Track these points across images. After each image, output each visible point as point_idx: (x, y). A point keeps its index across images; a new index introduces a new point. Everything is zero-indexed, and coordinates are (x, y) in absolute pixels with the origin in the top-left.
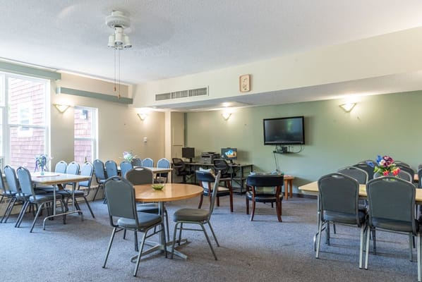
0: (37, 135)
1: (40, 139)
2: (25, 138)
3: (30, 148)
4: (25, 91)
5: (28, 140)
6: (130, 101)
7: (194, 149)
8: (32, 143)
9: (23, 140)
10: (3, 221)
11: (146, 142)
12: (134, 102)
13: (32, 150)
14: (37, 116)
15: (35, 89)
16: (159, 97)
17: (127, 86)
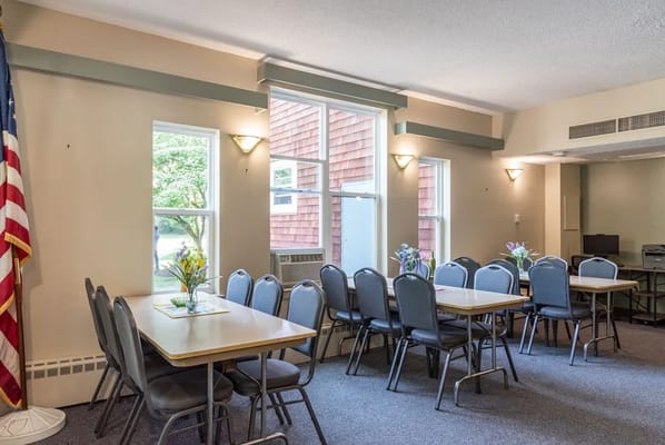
0: (305, 210)
1: (312, 217)
2: (284, 216)
3: (292, 232)
4: (284, 142)
5: (287, 219)
6: (499, 145)
7: (617, 237)
8: (295, 225)
9: (280, 219)
10: (352, 371)
11: (517, 223)
12: (507, 146)
13: (295, 235)
14: (305, 181)
15: (303, 136)
16: (576, 132)
17: (491, 117)
